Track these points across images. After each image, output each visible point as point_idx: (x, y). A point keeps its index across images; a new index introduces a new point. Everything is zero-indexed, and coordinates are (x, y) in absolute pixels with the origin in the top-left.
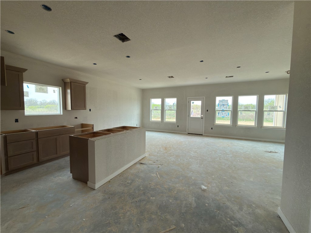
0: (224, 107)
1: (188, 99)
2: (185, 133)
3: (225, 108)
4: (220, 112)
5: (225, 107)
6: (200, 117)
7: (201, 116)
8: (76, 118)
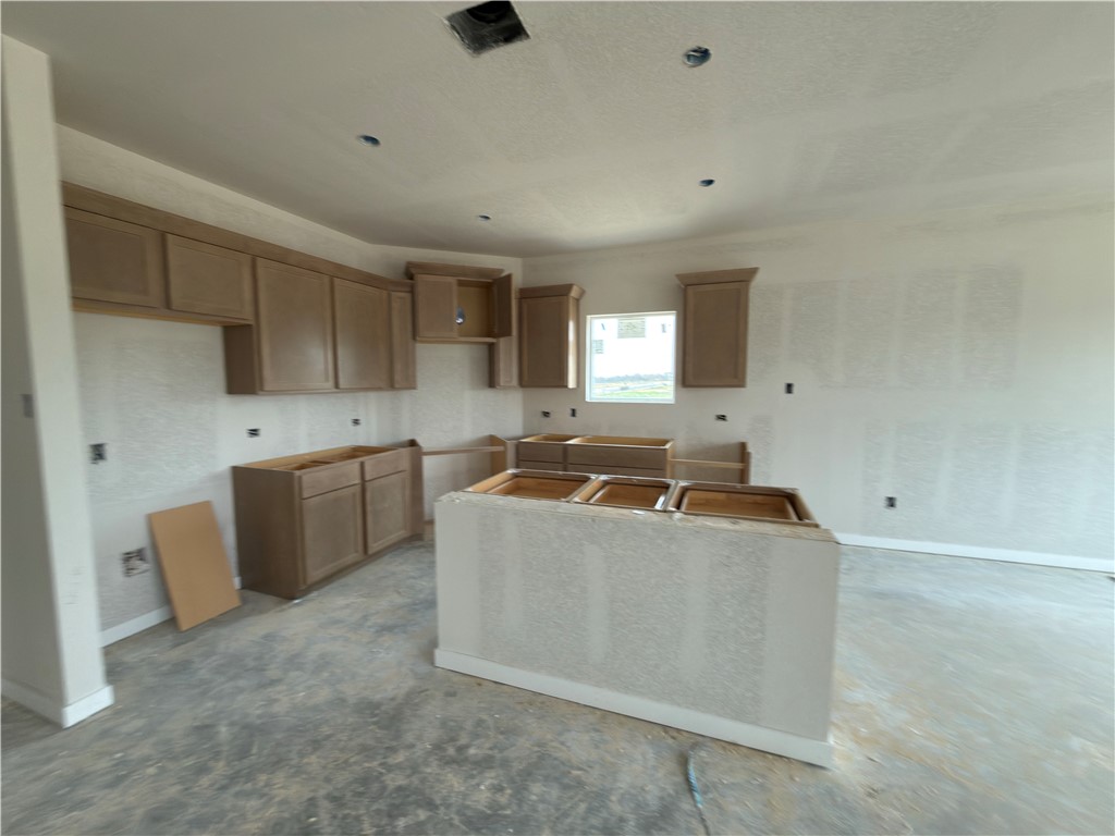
8: (722, 418)
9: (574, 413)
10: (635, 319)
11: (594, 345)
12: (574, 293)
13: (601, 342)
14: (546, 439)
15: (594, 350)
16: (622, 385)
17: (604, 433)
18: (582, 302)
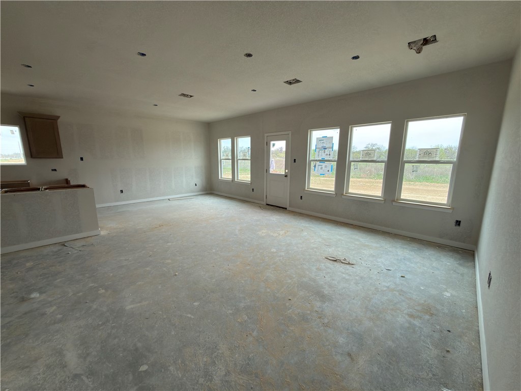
0: (324, 152)
1: (266, 137)
2: (262, 202)
3: (327, 155)
4: (318, 163)
5: (326, 153)
6: (284, 173)
7: (285, 171)
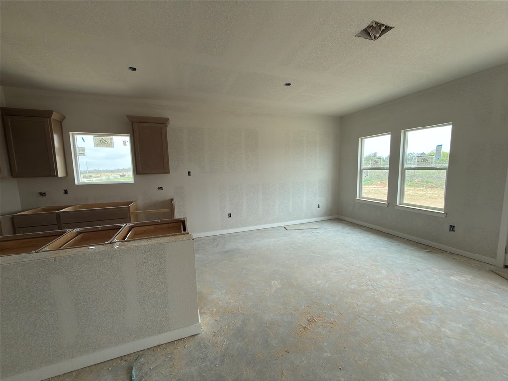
8: (161, 188)
9: (66, 192)
10: (106, 138)
11: (78, 151)
12: (54, 116)
13: (83, 149)
14: (44, 210)
15: (78, 154)
16: (121, 173)
17: (91, 202)
18: (62, 123)
